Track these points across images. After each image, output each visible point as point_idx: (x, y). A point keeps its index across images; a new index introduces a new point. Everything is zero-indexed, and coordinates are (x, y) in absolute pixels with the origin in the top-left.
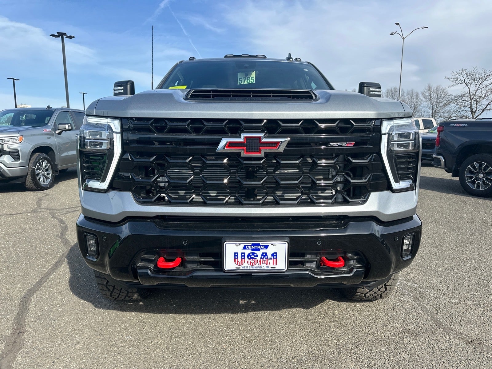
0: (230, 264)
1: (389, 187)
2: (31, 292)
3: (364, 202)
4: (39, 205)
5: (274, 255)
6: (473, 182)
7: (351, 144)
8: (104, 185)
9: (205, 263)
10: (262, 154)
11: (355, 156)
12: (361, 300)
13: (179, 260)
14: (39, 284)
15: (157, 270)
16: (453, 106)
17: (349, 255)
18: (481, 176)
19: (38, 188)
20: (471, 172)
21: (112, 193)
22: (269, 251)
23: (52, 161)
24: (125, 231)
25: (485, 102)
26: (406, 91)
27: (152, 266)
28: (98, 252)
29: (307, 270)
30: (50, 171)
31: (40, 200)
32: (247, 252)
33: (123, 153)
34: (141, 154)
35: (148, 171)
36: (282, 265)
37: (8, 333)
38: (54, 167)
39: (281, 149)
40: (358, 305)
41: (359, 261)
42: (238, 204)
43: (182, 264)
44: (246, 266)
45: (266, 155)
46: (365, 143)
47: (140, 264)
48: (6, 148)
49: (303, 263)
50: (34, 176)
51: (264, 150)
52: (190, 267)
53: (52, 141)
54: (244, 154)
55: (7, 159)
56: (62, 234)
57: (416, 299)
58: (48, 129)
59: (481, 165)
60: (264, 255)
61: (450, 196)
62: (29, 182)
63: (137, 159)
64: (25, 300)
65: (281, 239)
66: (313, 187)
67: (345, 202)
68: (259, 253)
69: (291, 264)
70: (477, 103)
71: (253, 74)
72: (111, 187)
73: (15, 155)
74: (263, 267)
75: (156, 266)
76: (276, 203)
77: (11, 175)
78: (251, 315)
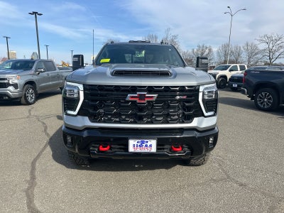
0: (131, 149)
1: (203, 115)
2: (35, 160)
3: (191, 122)
4: (30, 114)
5: (151, 146)
6: (262, 103)
7: (185, 97)
8: (75, 113)
9: (120, 148)
10: (145, 102)
11: (187, 102)
12: (193, 165)
13: (108, 147)
14: (39, 156)
15: (99, 151)
16: (259, 56)
17: (184, 146)
18: (266, 100)
19: (28, 104)
20: (261, 98)
21: (79, 117)
22: (148, 144)
23: (34, 88)
24: (85, 134)
25: (277, 54)
26: (233, 46)
27: (97, 149)
28: (72, 143)
29: (166, 152)
30: (34, 95)
31: (30, 111)
32: (139, 144)
33: (84, 99)
34: (93, 101)
35: (95, 108)
36: (154, 150)
37: (28, 179)
38: (36, 92)
39: (154, 99)
40: (192, 168)
41: (189, 148)
42: (135, 122)
43: (110, 149)
44: (138, 150)
45: (148, 102)
46: (191, 97)
47: (91, 148)
48: (11, 83)
49: (164, 149)
50: (26, 97)
51: (146, 99)
52: (113, 150)
53: (34, 78)
54: (138, 101)
55: (11, 88)
56: (45, 130)
57: (220, 165)
58: (32, 72)
59: (266, 94)
60: (146, 146)
61: (249, 110)
62: (23, 100)
63: (90, 103)
64: (33, 164)
65: (154, 139)
66: (168, 115)
67: (183, 122)
68: (144, 145)
69: (157, 149)
70: (274, 54)
71: (144, 52)
72: (78, 114)
73: (15, 86)
74: (146, 151)
75: (99, 149)
76: (152, 123)
77: (13, 97)
78: (141, 172)
